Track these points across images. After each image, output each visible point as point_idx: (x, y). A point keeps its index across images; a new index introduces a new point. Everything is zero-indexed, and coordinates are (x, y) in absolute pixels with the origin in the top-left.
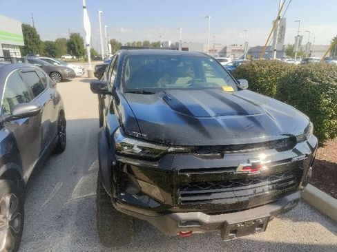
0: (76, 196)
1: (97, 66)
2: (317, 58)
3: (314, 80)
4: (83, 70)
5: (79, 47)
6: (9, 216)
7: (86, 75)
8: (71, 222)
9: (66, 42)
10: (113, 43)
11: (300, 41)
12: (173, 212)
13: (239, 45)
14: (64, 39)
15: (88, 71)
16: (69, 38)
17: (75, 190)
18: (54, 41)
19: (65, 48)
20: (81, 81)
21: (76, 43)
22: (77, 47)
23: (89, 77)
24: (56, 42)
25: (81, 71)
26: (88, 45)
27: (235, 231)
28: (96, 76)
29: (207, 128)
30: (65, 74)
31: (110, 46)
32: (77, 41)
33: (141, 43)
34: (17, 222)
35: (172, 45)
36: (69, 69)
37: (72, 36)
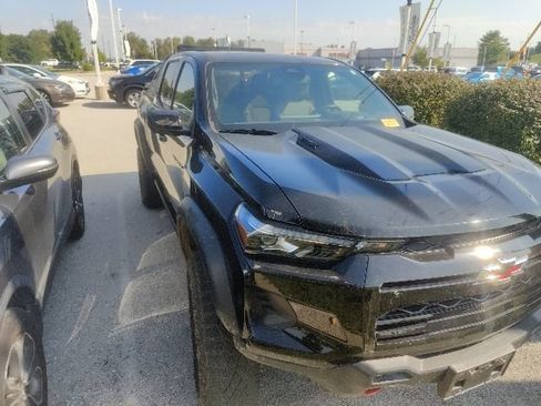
0: (127, 320)
1: (113, 79)
2: (461, 68)
3: (510, 106)
4: (87, 85)
5: (72, 46)
6: (24, 376)
7: (92, 94)
8: (130, 371)
9: (48, 37)
10: (132, 39)
11: (437, 41)
12: (362, 359)
13: (339, 47)
14: (45, 32)
15: (97, 88)
16: (53, 30)
17: (121, 308)
18: (25, 35)
19: (47, 49)
20: (85, 105)
21: (65, 39)
22: (68, 45)
23: (98, 98)
24: (29, 37)
25: (83, 87)
26: (93, 43)
27: (461, 383)
28: (111, 97)
29: (417, 201)
30: (57, 94)
31: (127, 43)
32: (68, 35)
33: (179, 40)
34: (36, 384)
35: (232, 43)
36: (62, 85)
37: (59, 27)
